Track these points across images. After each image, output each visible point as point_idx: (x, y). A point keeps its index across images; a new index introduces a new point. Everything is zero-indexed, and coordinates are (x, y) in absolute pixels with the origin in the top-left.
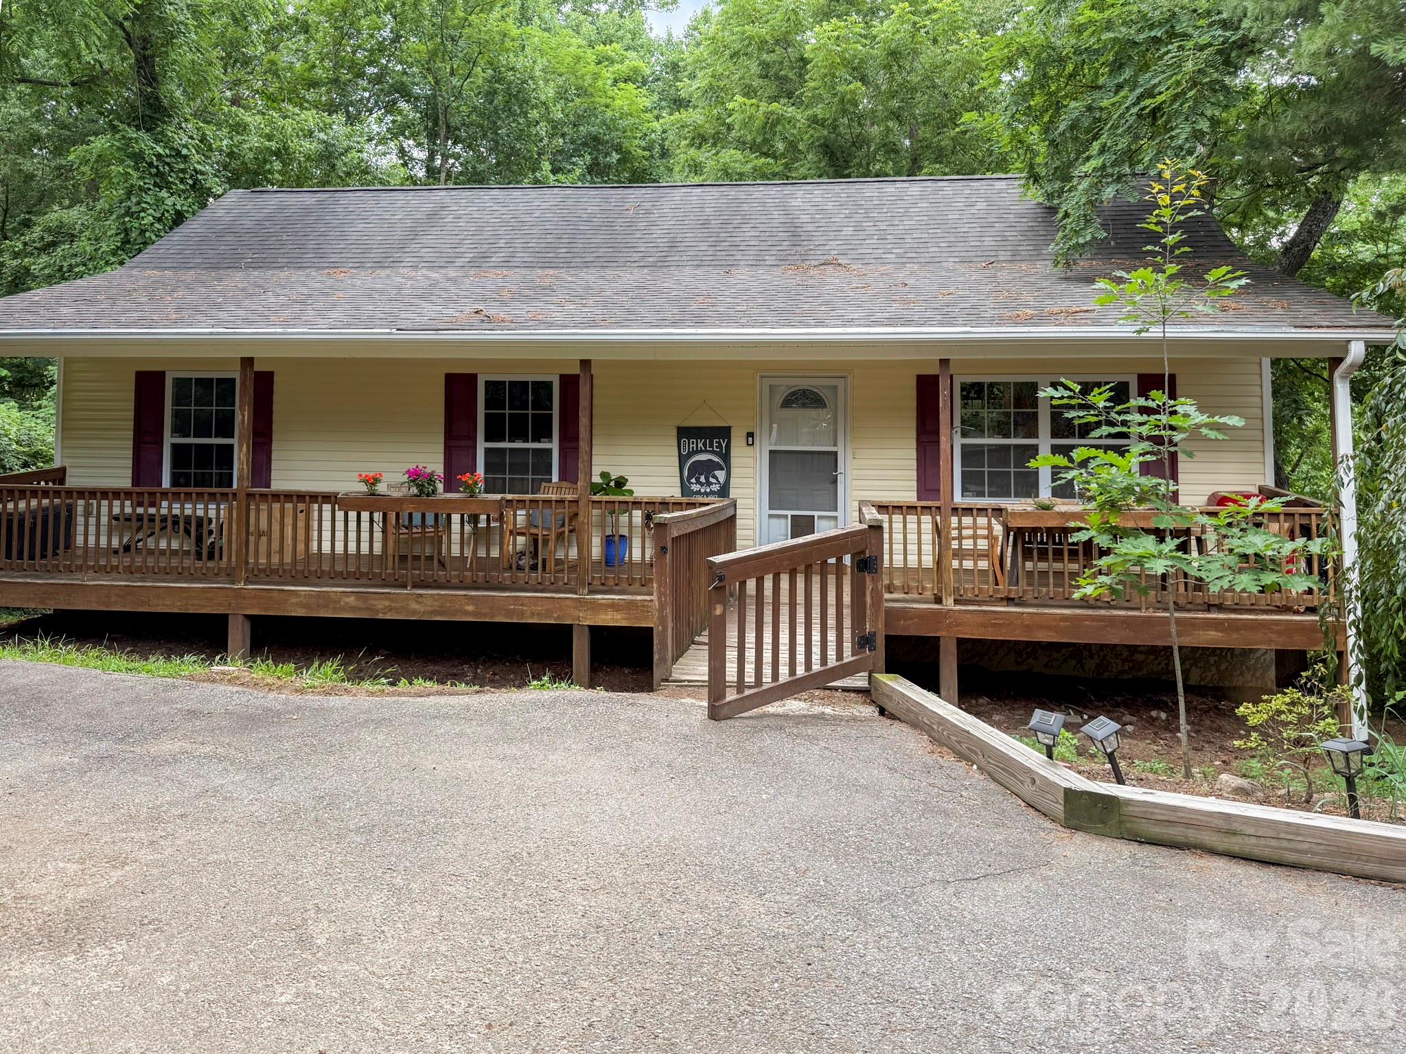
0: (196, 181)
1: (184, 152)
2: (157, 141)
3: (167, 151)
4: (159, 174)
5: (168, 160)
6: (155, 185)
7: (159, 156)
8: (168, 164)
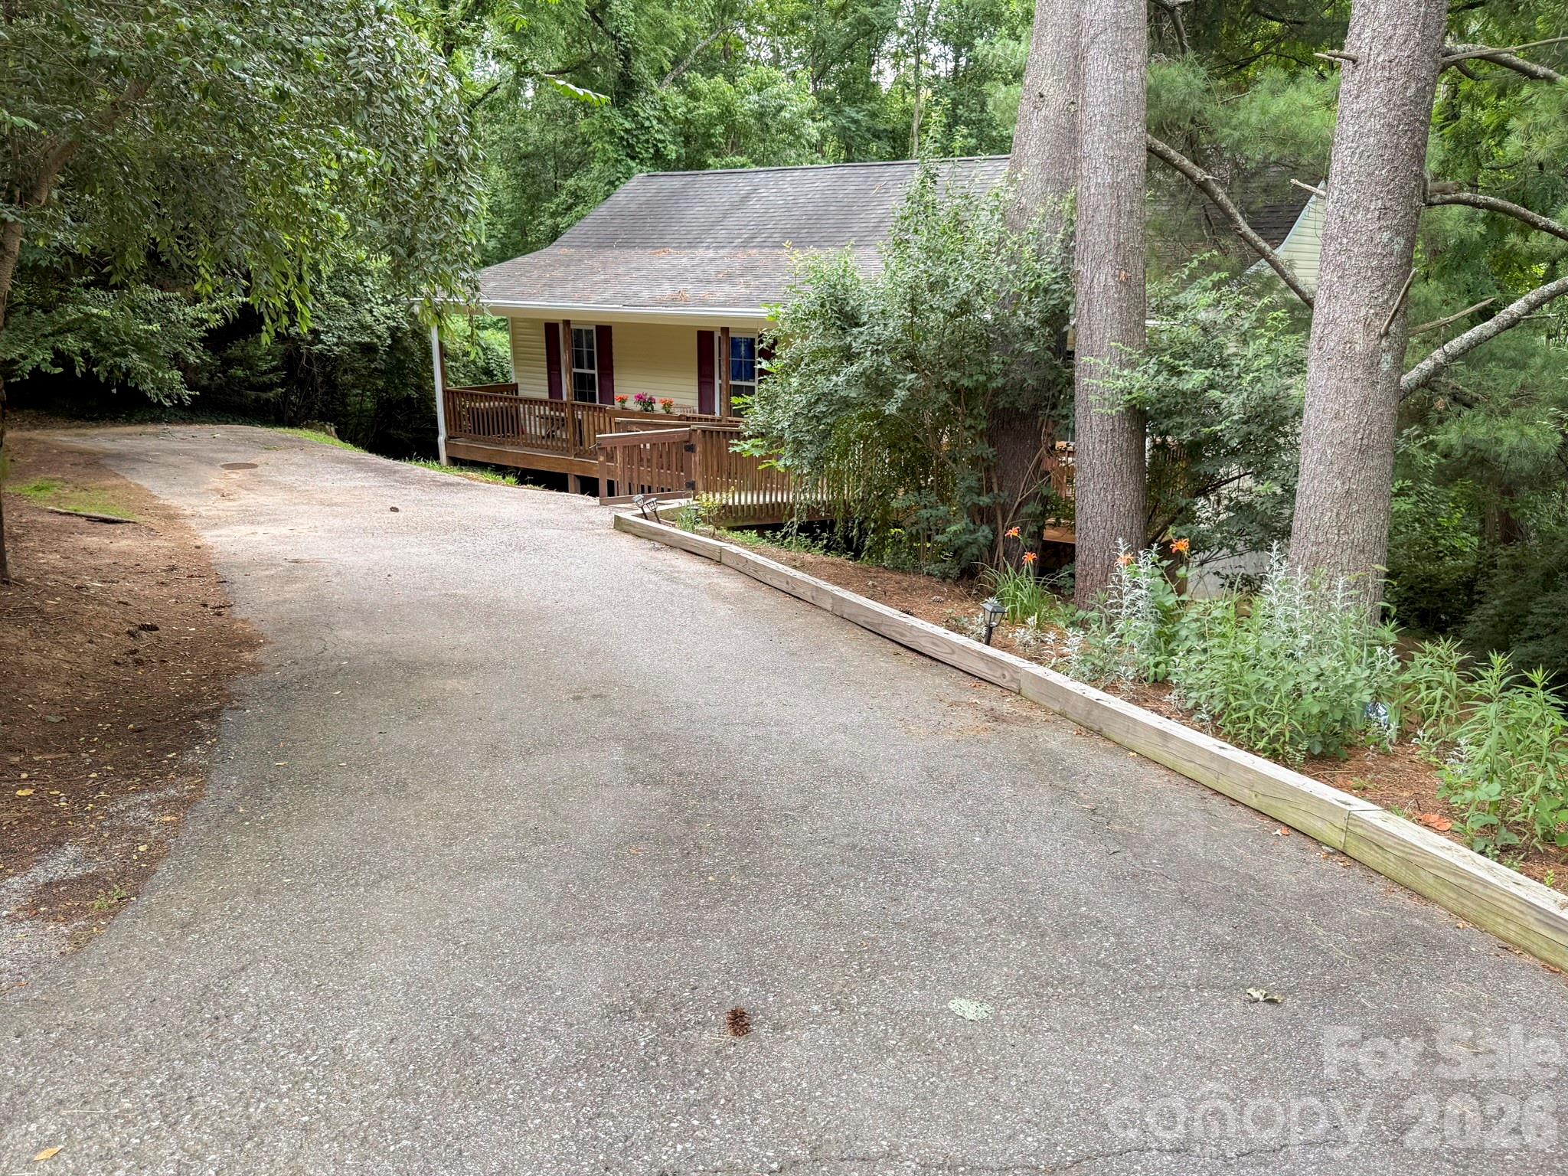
0: (657, 151)
1: (647, 124)
2: (626, 116)
3: (634, 126)
4: (629, 145)
5: (635, 133)
6: (628, 155)
7: (626, 131)
8: (636, 136)
